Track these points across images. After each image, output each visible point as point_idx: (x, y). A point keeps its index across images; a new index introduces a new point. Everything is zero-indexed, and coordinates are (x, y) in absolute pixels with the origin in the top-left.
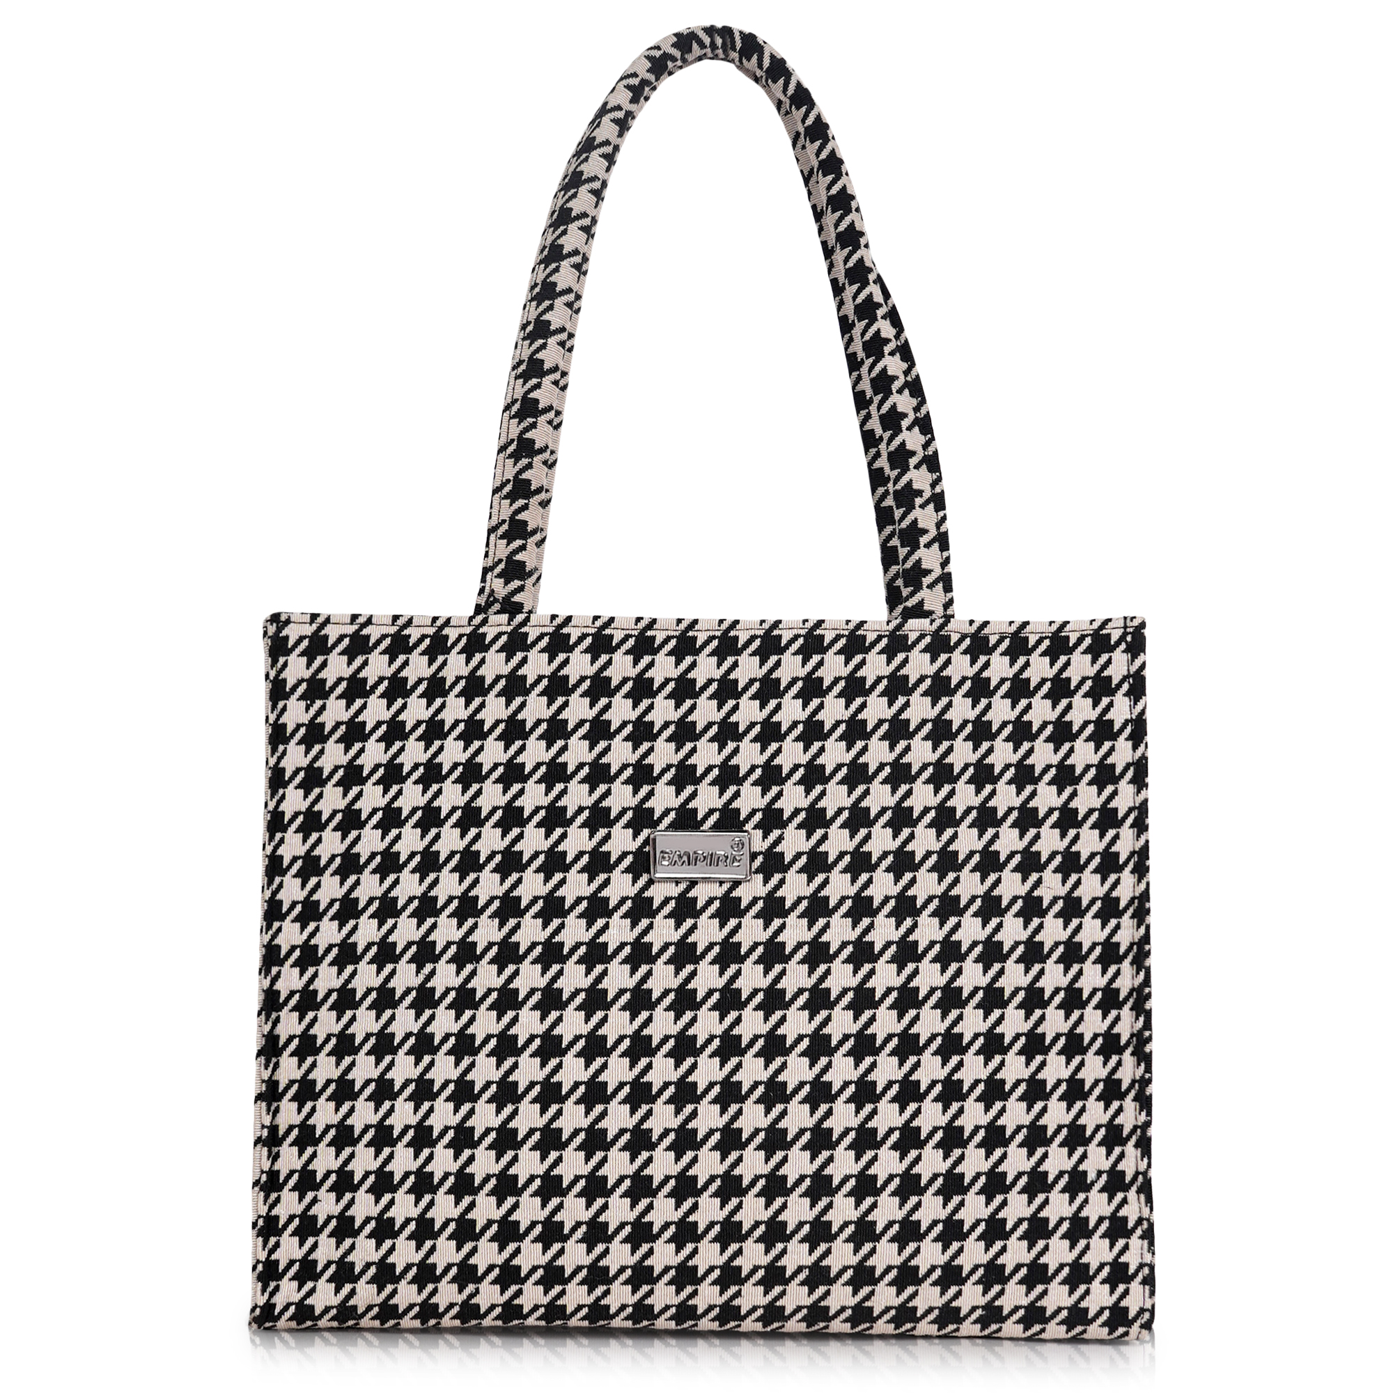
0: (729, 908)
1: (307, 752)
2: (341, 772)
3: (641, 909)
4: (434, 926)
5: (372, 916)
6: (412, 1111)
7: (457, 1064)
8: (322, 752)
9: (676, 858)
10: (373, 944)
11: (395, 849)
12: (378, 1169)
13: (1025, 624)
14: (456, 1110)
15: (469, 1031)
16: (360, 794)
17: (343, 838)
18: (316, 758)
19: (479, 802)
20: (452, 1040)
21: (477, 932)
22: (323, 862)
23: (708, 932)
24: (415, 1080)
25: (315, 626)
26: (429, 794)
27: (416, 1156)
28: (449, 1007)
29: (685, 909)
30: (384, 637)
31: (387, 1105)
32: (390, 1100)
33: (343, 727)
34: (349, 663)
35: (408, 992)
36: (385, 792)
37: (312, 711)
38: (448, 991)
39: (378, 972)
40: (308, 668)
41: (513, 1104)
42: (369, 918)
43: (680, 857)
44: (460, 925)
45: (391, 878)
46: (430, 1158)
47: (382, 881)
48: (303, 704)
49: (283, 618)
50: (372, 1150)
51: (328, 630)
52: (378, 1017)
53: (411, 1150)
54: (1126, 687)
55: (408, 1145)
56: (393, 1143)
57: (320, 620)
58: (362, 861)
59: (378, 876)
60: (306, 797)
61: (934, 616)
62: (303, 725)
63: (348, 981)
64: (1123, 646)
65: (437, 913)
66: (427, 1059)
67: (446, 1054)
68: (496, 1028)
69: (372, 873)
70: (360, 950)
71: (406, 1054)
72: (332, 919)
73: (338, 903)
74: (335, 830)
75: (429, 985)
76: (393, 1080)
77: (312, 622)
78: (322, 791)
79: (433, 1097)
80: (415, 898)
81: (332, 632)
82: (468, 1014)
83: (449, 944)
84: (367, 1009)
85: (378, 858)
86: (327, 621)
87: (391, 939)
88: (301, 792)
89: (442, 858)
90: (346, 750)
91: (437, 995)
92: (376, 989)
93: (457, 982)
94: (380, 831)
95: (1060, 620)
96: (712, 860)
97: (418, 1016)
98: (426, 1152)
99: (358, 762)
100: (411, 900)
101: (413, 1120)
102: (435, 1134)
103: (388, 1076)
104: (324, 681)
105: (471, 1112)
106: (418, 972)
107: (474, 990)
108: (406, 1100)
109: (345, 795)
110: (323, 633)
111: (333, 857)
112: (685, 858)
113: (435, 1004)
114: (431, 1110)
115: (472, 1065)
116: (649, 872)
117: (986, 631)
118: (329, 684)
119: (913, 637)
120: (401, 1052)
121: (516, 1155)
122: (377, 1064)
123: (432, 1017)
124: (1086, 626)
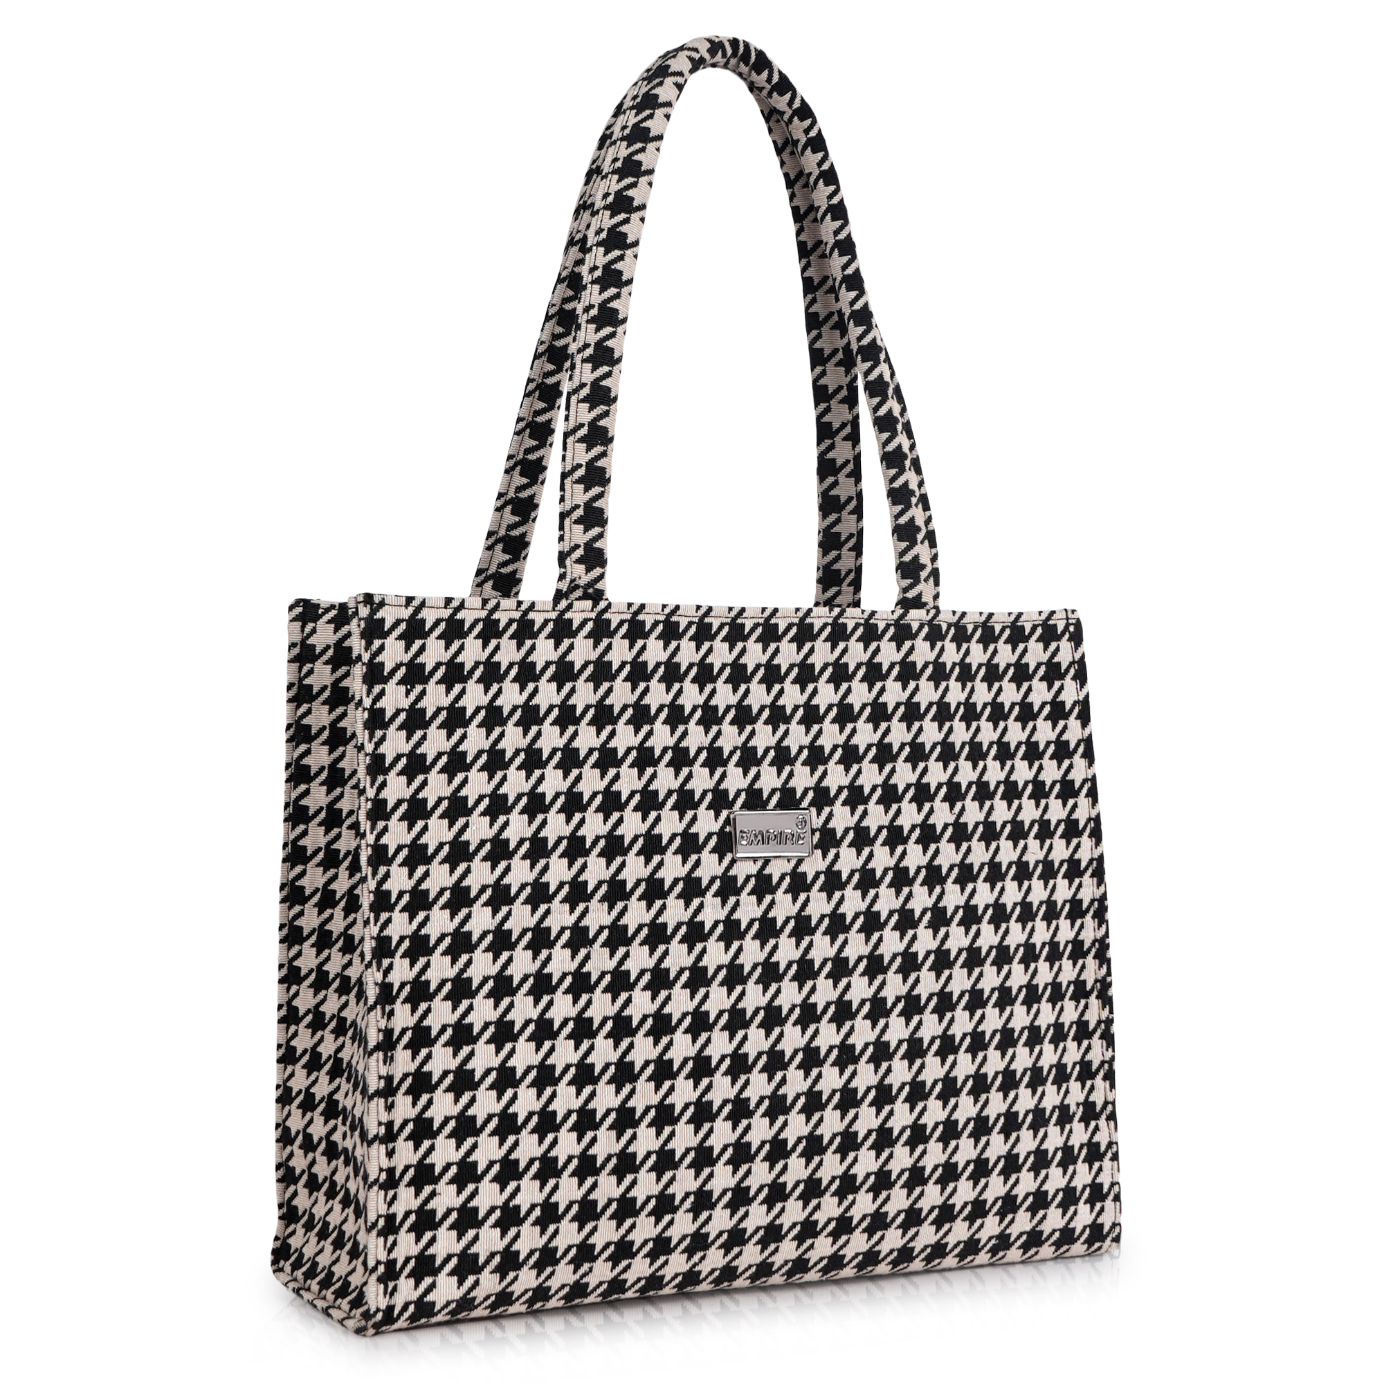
0: (798, 884)
1: (408, 739)
2: (445, 759)
3: (728, 888)
4: (548, 912)
5: (485, 904)
6: (535, 1097)
7: (577, 1048)
8: (424, 738)
9: (752, 838)
10: (488, 932)
11: (504, 835)
12: (503, 1158)
13: (991, 615)
14: (578, 1093)
15: (587, 1015)
16: (465, 781)
17: (451, 826)
18: (418, 744)
19: (580, 787)
20: (571, 1024)
21: (589, 916)
22: (430, 851)
23: (784, 907)
24: (536, 1066)
25: (411, 610)
26: (533, 780)
27: (541, 1142)
28: (566, 992)
29: (763, 886)
30: (477, 621)
31: (509, 1093)
32: (513, 1087)
33: (444, 713)
34: (447, 648)
35: (525, 979)
36: (491, 778)
37: (413, 696)
38: (564, 976)
39: (495, 960)
40: (406, 652)
41: (631, 1083)
42: (482, 906)
43: (756, 836)
44: (572, 910)
45: (503, 865)
46: (555, 1143)
47: (493, 868)
48: (402, 688)
49: (377, 600)
50: (496, 1139)
51: (424, 614)
52: (496, 1006)
53: (536, 1136)
54: (1072, 672)
55: (533, 1132)
56: (518, 1131)
57: (416, 603)
58: (472, 848)
59: (489, 863)
60: (409, 784)
61: (928, 607)
62: (403, 710)
63: (463, 971)
64: (1067, 636)
65: (549, 899)
66: (547, 1045)
67: (566, 1039)
68: (612, 1010)
69: (482, 860)
70: (475, 938)
71: (527, 1041)
72: (443, 908)
73: (449, 891)
74: (441, 817)
75: (545, 971)
76: (515, 1068)
77: (407, 605)
78: (426, 779)
79: (555, 1082)
80: (527, 884)
81: (429, 616)
82: (584, 998)
83: (563, 930)
84: (485, 997)
85: (488, 846)
86: (423, 604)
87: (506, 926)
88: (404, 779)
89: (550, 844)
90: (449, 736)
91: (555, 981)
92: (492, 977)
93: (573, 966)
94: (488, 818)
95: (1016, 611)
96: (781, 838)
97: (536, 1002)
98: (550, 1137)
99: (461, 748)
100: (523, 887)
101: (537, 1106)
102: (559, 1118)
103: (510, 1064)
104: (423, 666)
105: (593, 1095)
106: (534, 958)
107: (589, 974)
108: (528, 1087)
109: (450, 782)
110: (420, 616)
111: (441, 846)
112: (760, 837)
113: (553, 990)
114: (554, 1095)
115: (592, 1048)
116: (732, 852)
117: (965, 621)
118: (428, 669)
119: (915, 626)
120: (522, 1039)
121: (635, 1133)
122: (497, 1052)
123: (550, 1003)
124: (1036, 617)
